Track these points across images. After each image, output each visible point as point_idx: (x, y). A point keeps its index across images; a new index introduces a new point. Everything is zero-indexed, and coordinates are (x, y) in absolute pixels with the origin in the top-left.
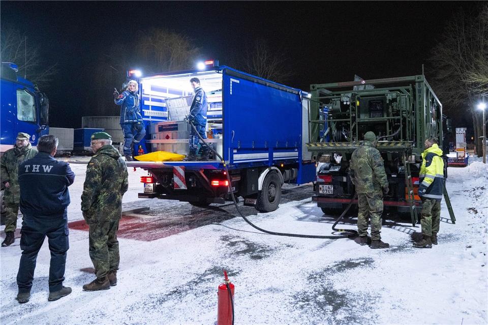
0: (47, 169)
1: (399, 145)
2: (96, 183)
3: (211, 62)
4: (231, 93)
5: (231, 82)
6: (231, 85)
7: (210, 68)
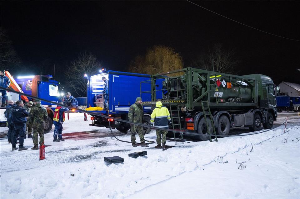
0: (17, 110)
1: (167, 102)
2: (31, 115)
3: (103, 70)
4: (113, 82)
5: (113, 77)
6: (113, 78)
7: (104, 72)
